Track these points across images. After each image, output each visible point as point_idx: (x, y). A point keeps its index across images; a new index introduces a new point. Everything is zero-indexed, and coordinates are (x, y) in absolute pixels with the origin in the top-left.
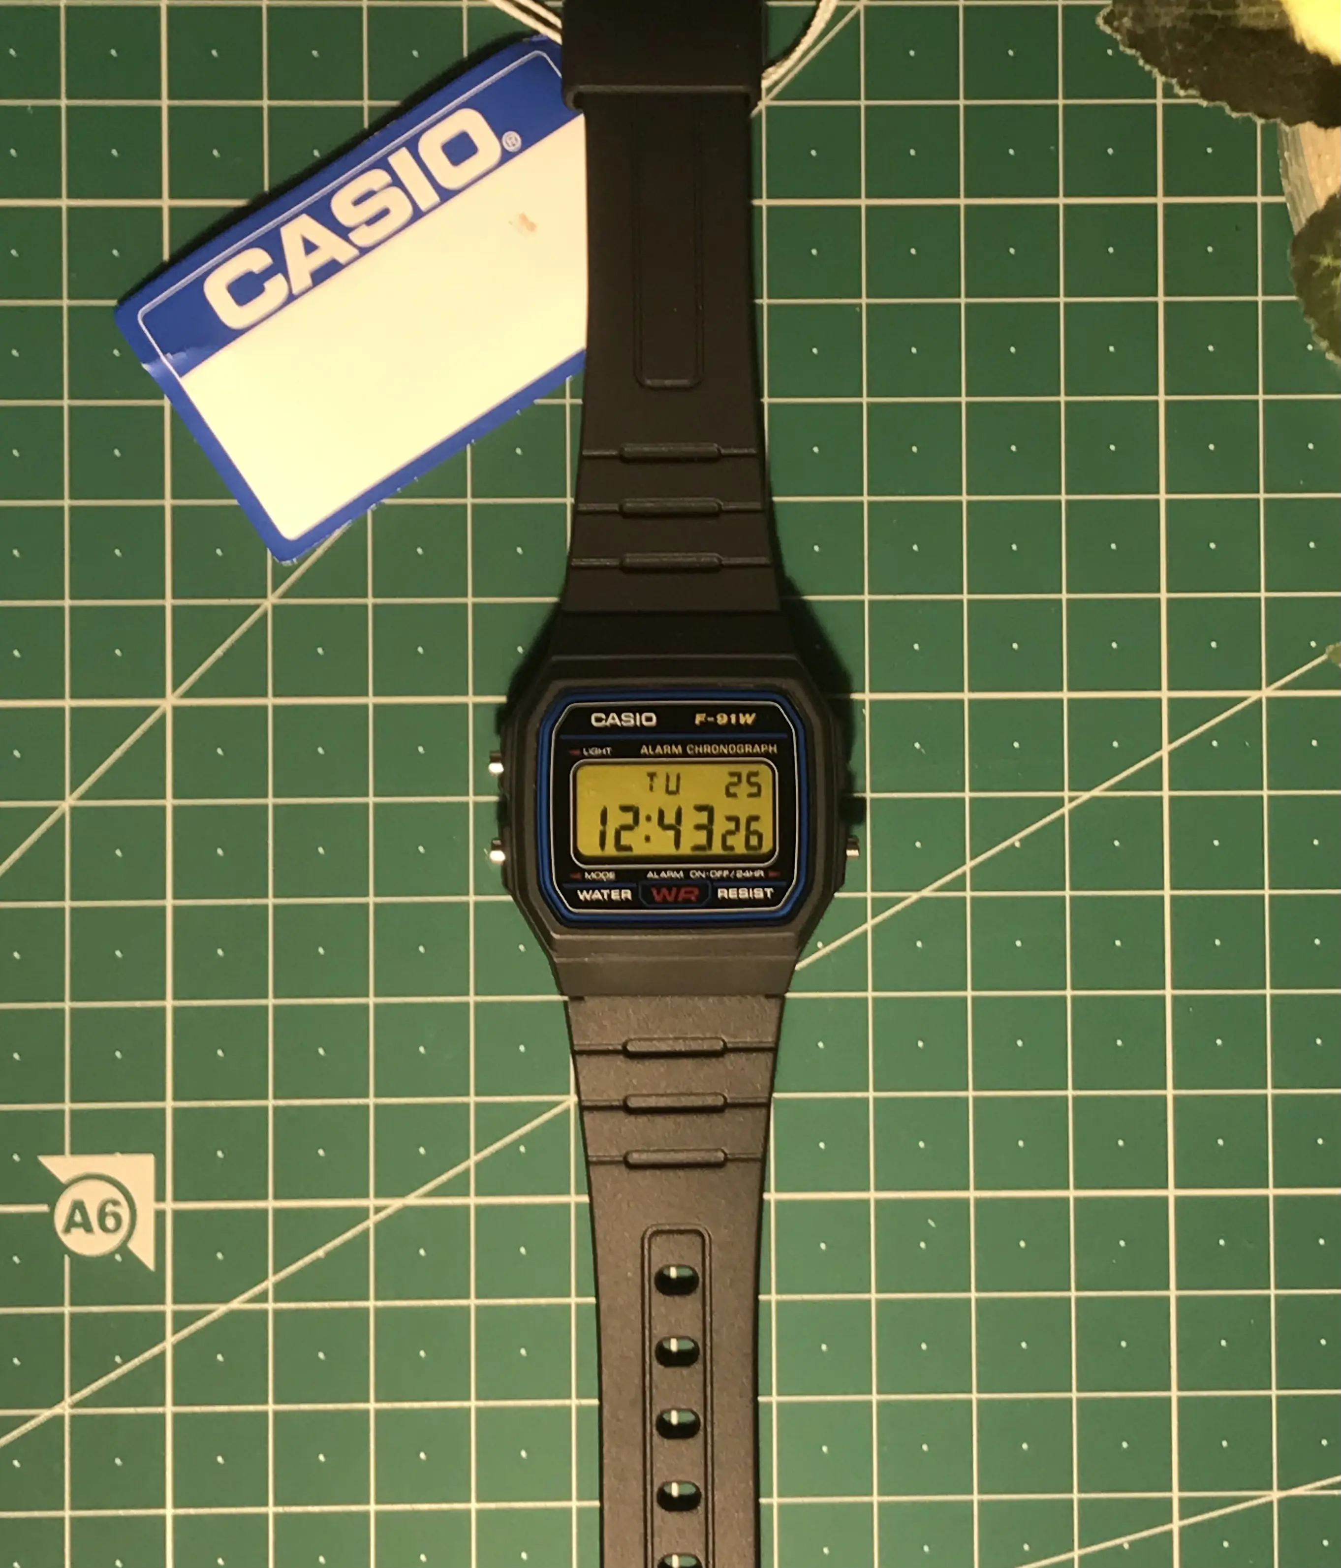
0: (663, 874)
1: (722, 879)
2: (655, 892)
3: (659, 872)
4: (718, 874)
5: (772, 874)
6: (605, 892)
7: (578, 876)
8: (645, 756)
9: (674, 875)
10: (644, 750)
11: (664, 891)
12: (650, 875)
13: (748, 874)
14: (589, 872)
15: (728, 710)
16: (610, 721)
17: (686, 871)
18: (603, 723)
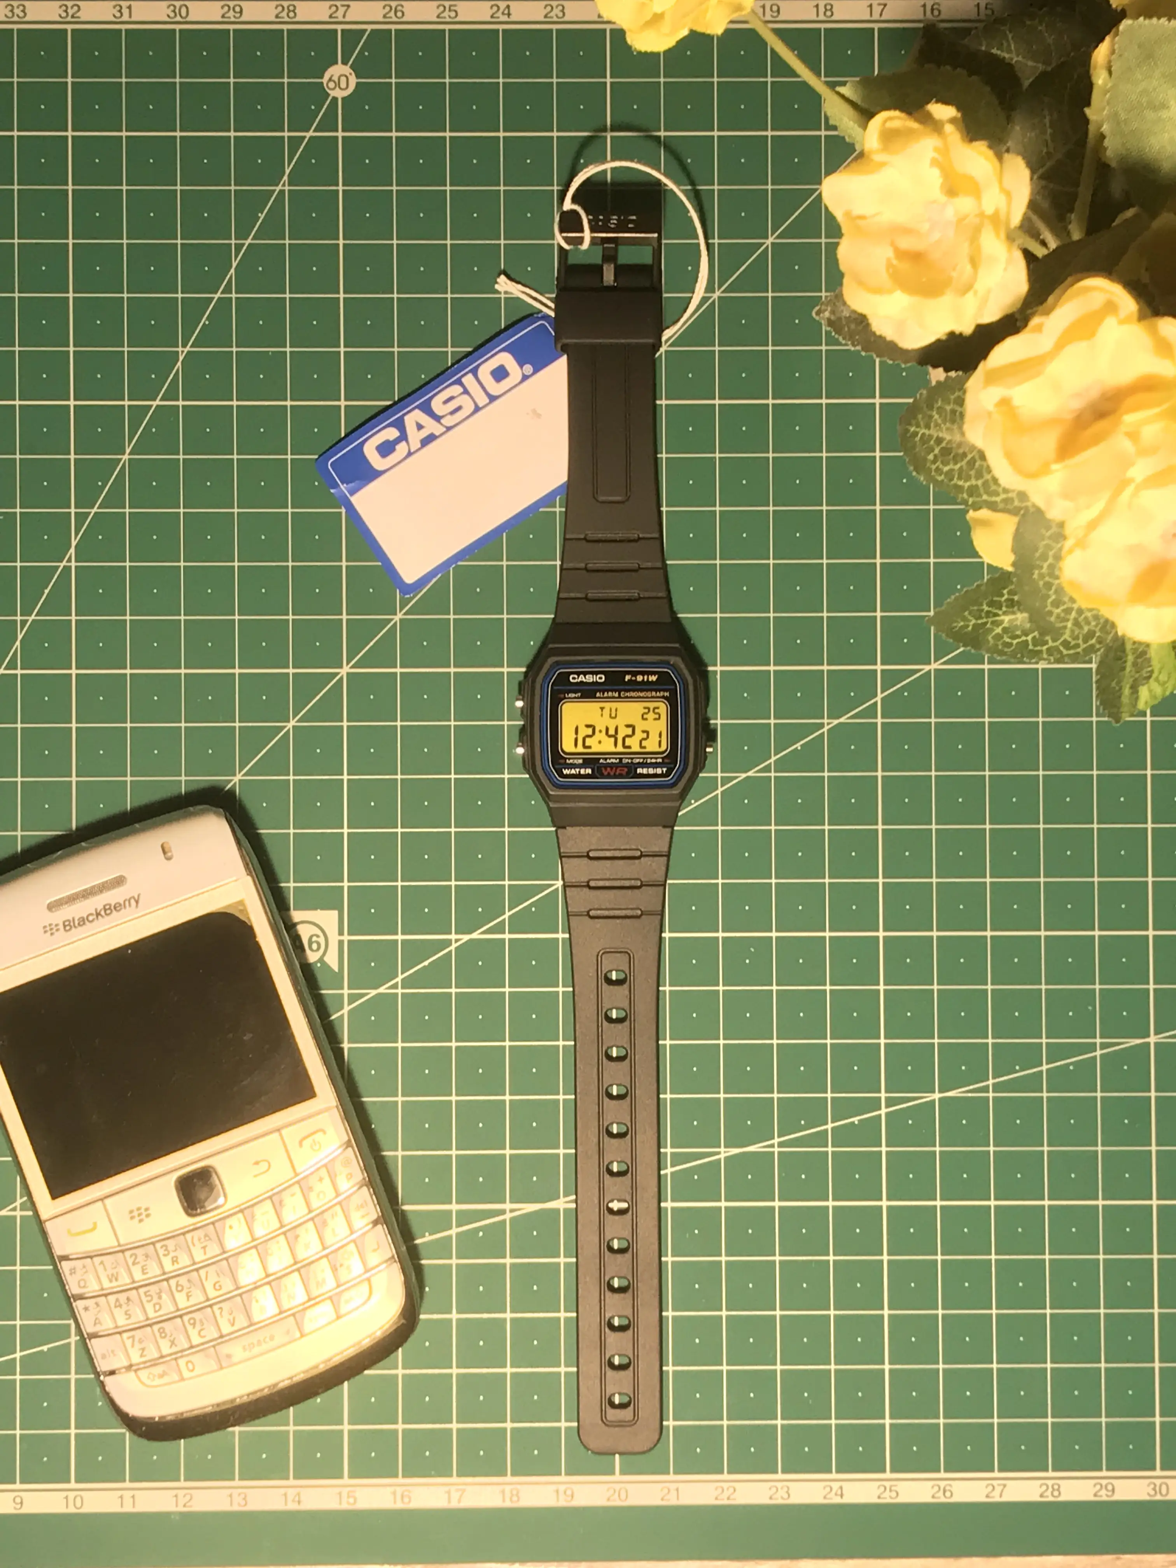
0: (608, 761)
1: (639, 763)
2: (603, 770)
3: (606, 759)
4: (638, 761)
5: (666, 761)
6: (578, 770)
7: (562, 761)
8: (599, 698)
9: (614, 761)
10: (598, 695)
11: (609, 769)
12: (601, 761)
13: (653, 761)
14: (569, 759)
15: (643, 673)
16: (580, 679)
17: (621, 759)
18: (576, 681)
